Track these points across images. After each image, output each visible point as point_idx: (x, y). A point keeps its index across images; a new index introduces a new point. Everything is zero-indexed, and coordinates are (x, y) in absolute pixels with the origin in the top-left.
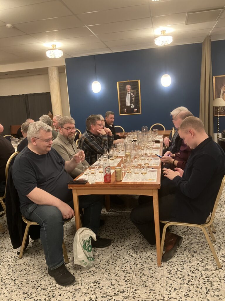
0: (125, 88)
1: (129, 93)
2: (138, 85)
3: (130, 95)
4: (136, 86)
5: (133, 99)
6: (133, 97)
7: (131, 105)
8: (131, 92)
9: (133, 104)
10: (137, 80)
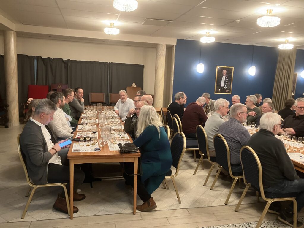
0: (222, 72)
1: (225, 76)
2: (232, 71)
3: (225, 78)
4: (230, 72)
5: (227, 81)
6: (227, 80)
7: (224, 86)
8: (226, 76)
9: (226, 86)
10: (232, 67)
